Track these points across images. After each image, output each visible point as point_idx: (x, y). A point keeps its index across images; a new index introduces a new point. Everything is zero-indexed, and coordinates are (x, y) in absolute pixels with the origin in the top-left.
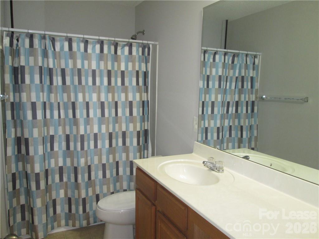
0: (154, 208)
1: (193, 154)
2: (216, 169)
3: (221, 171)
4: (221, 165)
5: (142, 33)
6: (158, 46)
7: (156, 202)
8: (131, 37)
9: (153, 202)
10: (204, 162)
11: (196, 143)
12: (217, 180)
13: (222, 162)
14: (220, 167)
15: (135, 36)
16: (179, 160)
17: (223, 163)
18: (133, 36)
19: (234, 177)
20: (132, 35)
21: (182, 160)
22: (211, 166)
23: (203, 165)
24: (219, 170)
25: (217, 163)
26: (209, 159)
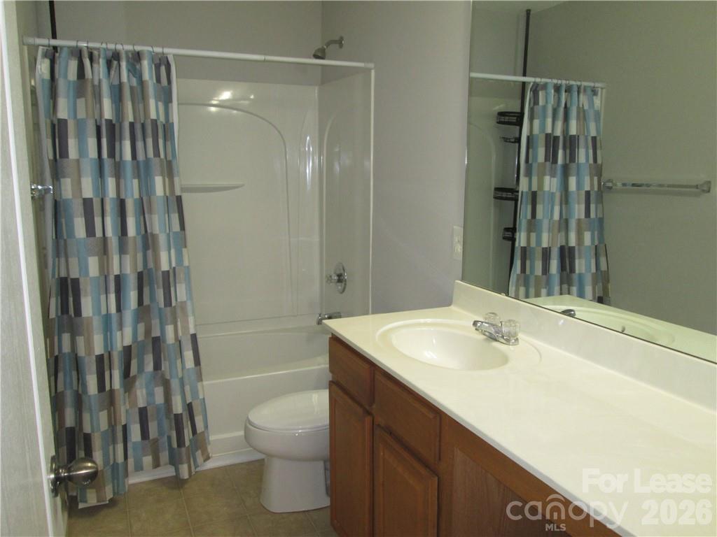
0: (368, 419)
1: (453, 307)
2: (503, 337)
3: (513, 341)
4: (512, 329)
5: (338, 45)
6: (373, 73)
7: (374, 406)
8: (313, 53)
9: (367, 408)
10: (475, 323)
11: (458, 283)
12: (505, 360)
13: (514, 321)
14: (509, 333)
15: (323, 51)
16: (422, 321)
17: (517, 324)
18: (318, 50)
19: (540, 354)
20: (316, 48)
21: (429, 320)
22: (492, 330)
23: (474, 328)
24: (510, 339)
25: (503, 323)
26: (487, 316)
